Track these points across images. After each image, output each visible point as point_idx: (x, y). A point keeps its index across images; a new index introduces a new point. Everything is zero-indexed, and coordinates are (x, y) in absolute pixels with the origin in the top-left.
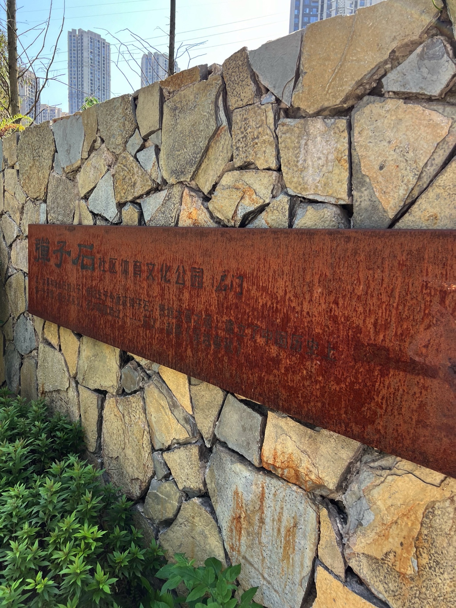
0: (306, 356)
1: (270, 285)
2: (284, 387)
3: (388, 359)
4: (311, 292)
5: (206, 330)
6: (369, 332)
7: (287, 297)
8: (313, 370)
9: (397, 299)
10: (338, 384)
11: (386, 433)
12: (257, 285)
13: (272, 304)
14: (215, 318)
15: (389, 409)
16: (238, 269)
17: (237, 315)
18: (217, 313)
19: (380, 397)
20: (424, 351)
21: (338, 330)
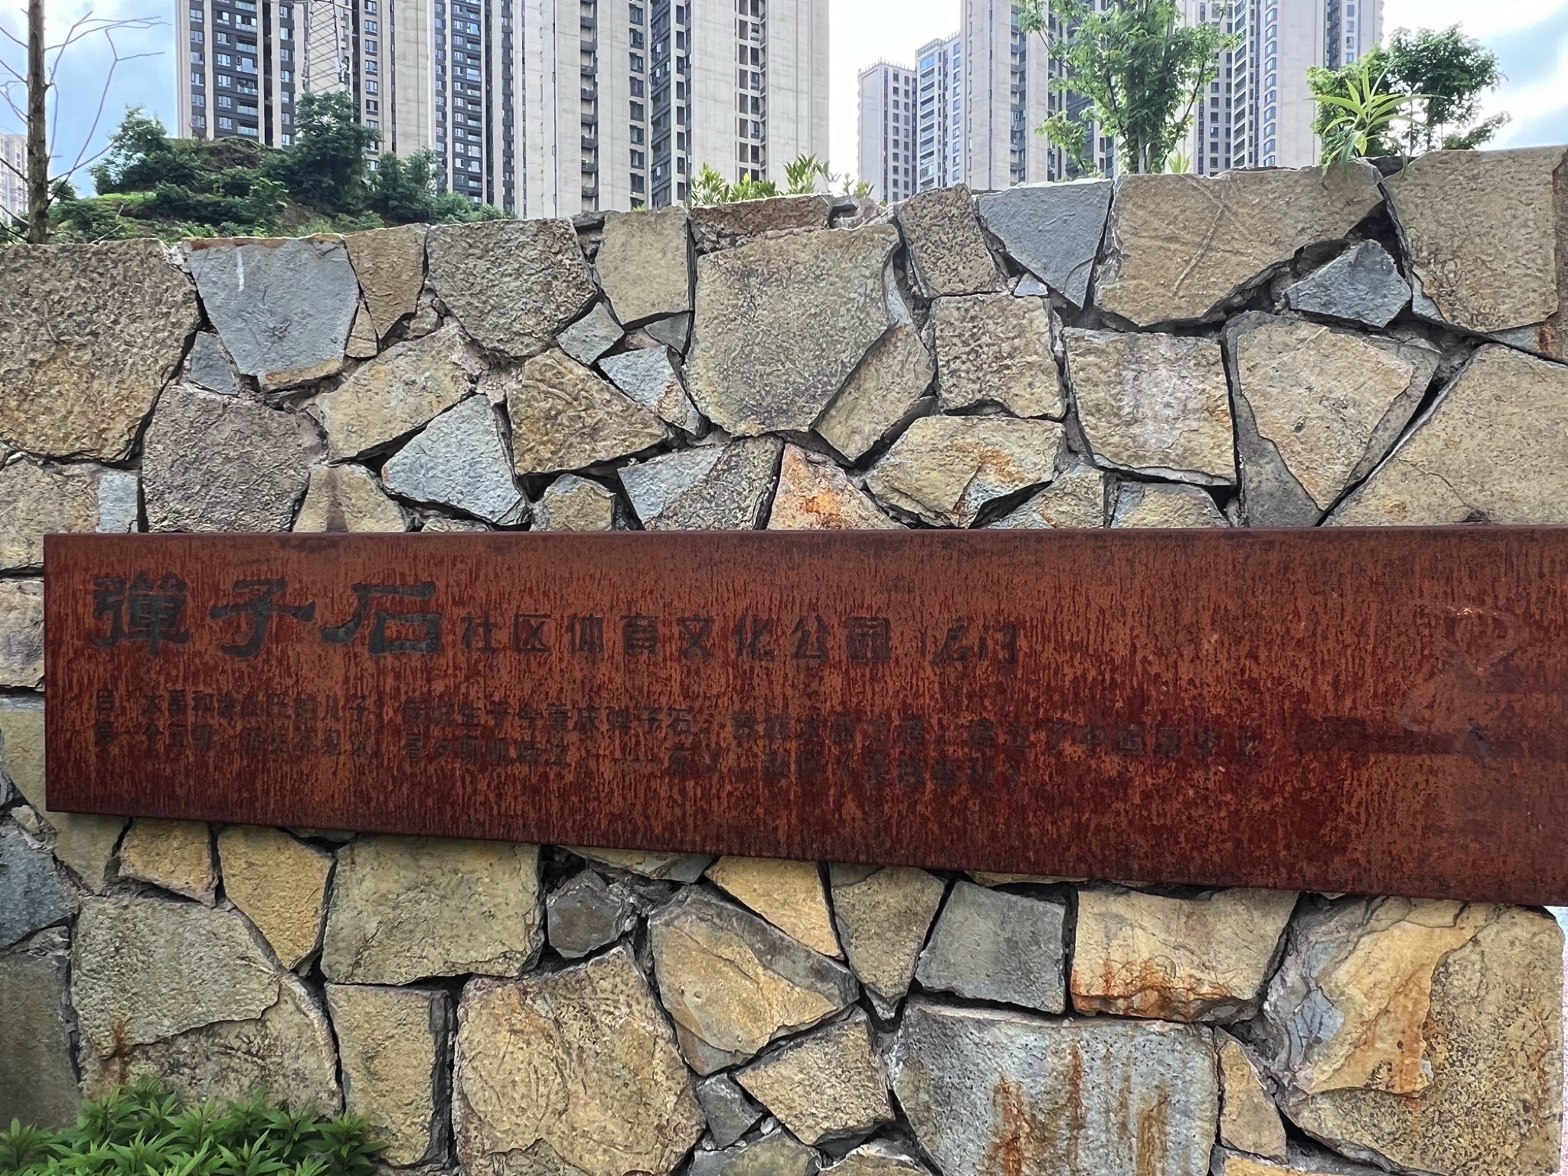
0: (1193, 762)
1: (1092, 637)
2: (1143, 831)
3: (1365, 737)
4: (1196, 642)
5: (907, 751)
6: (1325, 698)
7: (1138, 658)
8: (1211, 785)
9: (1372, 640)
10: (1267, 799)
11: (1369, 862)
12: (1056, 641)
13: (1102, 673)
14: (934, 721)
15: (1374, 819)
16: (1000, 612)
17: (1002, 708)
18: (941, 710)
19: (1354, 804)
20: (1427, 714)
21: (1261, 703)
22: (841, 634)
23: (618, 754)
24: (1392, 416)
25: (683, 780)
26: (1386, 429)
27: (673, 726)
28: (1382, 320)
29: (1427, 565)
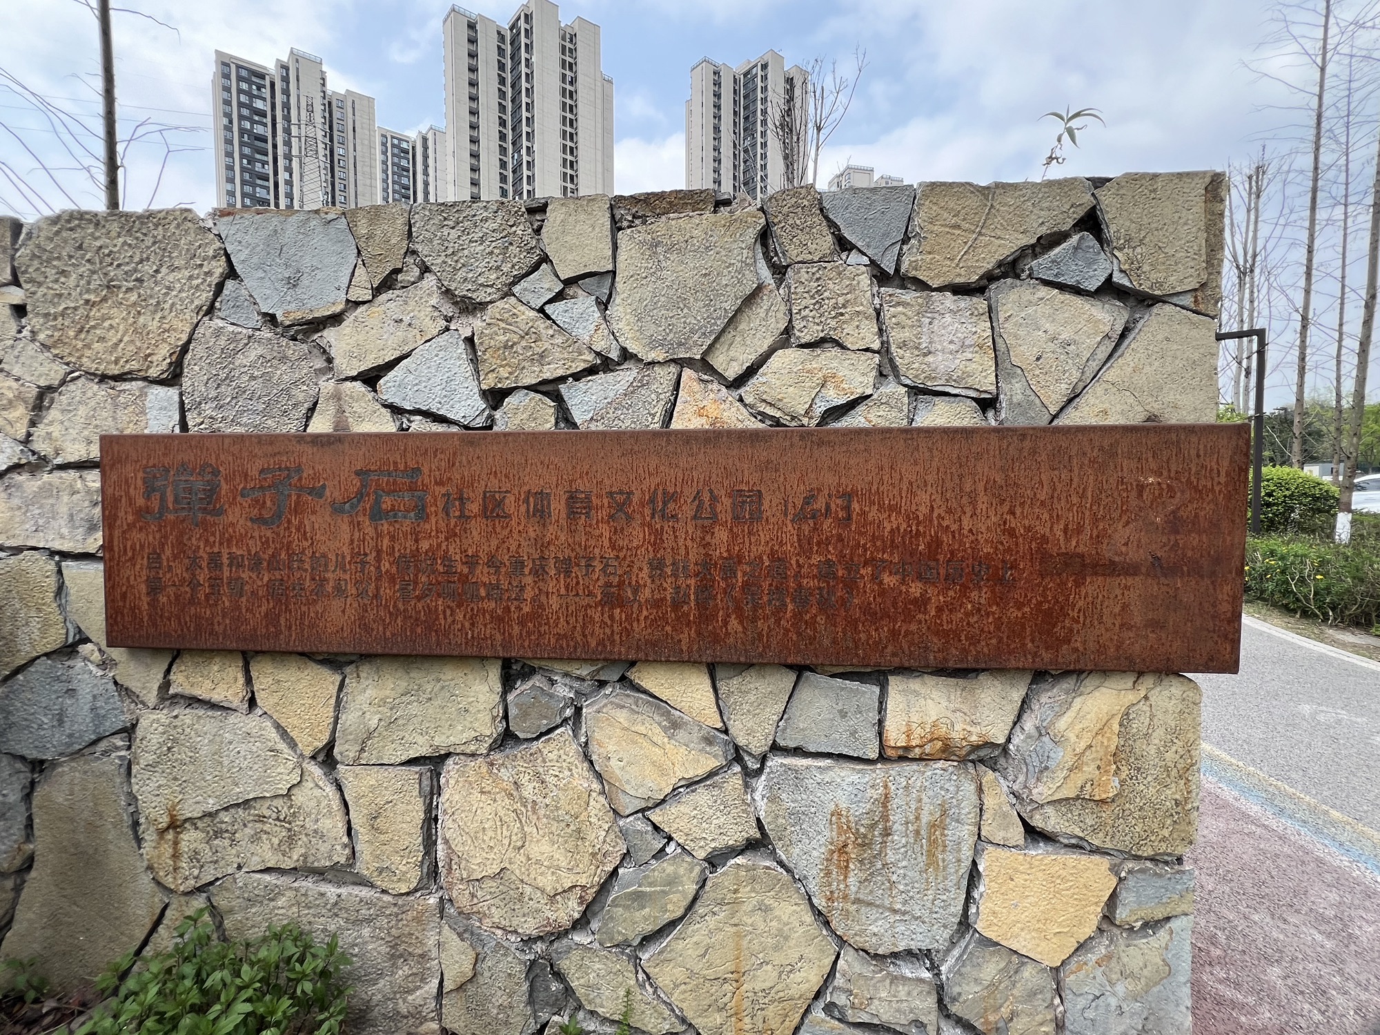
0: (971, 585)
1: (903, 501)
2: (937, 633)
3: (1084, 565)
4: (973, 503)
5: (774, 584)
6: (1059, 540)
7: (935, 515)
8: (983, 601)
9: (1090, 501)
10: (1019, 609)
11: (1085, 649)
12: (879, 504)
13: (909, 526)
14: (794, 562)
15: (1088, 621)
16: (839, 485)
17: (842, 551)
18: (798, 554)
19: (1076, 611)
20: (1124, 549)
21: (1017, 544)
22: (727, 502)
23: (563, 591)
24: (1098, 351)
25: (612, 608)
26: (1094, 360)
27: (604, 570)
28: (1092, 285)
29: (1126, 450)
